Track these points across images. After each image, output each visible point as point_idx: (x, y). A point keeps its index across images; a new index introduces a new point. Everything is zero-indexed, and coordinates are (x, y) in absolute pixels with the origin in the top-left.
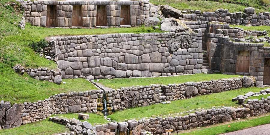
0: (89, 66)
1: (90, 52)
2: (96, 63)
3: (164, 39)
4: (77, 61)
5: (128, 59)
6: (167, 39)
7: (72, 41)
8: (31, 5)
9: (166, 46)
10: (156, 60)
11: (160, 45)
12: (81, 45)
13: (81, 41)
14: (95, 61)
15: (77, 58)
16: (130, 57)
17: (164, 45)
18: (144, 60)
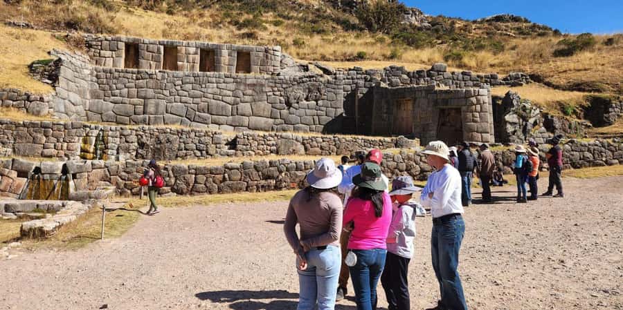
0: (144, 113)
1: (150, 92)
2: (157, 109)
3: (279, 85)
4: (125, 103)
5: (214, 108)
6: (284, 86)
7: (122, 74)
8: (101, 41)
9: (281, 96)
10: (261, 113)
11: (271, 93)
12: (137, 81)
13: (139, 76)
14: (157, 105)
15: (126, 100)
16: (218, 106)
17: (278, 93)
18: (240, 111)
